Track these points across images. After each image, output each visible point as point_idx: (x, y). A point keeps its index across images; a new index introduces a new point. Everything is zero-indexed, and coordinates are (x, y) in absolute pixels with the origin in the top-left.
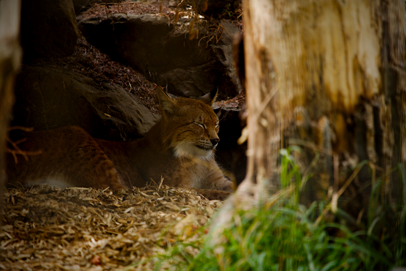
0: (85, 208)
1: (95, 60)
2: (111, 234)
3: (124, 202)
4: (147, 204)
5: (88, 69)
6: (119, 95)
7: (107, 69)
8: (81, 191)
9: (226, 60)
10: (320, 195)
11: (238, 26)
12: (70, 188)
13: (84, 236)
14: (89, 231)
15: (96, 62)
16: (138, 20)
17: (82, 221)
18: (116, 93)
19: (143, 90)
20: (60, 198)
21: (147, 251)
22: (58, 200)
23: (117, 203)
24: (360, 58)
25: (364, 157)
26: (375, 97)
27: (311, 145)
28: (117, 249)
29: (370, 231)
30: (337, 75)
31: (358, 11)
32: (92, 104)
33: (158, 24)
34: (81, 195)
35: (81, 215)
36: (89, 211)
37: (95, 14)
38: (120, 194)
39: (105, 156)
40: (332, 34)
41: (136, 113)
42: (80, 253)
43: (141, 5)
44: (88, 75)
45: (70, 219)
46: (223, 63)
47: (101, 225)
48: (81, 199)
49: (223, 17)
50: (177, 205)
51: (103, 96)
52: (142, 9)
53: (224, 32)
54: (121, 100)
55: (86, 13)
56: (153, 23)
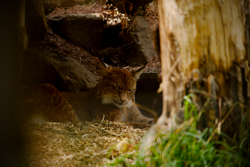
0: (58, 135)
1: (58, 43)
2: (74, 151)
3: (81, 131)
4: (95, 132)
5: (54, 48)
6: (74, 64)
7: (66, 48)
8: (54, 125)
9: (139, 41)
10: (210, 123)
11: (147, 20)
12: (46, 123)
13: (59, 153)
14: (61, 149)
15: (58, 44)
16: (84, 17)
17: (56, 143)
18: (72, 63)
19: (88, 61)
20: (41, 129)
21: (99, 161)
22: (40, 130)
23: (77, 132)
24: (233, 38)
25: (236, 99)
26: (242, 62)
27: (203, 92)
28: (80, 160)
29: (241, 146)
30: (219, 49)
31: (231, 9)
32: (58, 70)
33: (97, 20)
34: (54, 127)
35: (56, 140)
36: (60, 137)
37: (57, 14)
38: (78, 126)
39: (67, 102)
40: (215, 23)
41: (85, 75)
42: (57, 163)
43: (85, 8)
44: (54, 52)
45: (49, 142)
46: (138, 43)
47: (68, 146)
48: (55, 130)
49: (137, 15)
50: (115, 132)
51: (64, 66)
52: (86, 11)
53: (138, 24)
54: (75, 68)
55: (51, 14)
56: (94, 19)
